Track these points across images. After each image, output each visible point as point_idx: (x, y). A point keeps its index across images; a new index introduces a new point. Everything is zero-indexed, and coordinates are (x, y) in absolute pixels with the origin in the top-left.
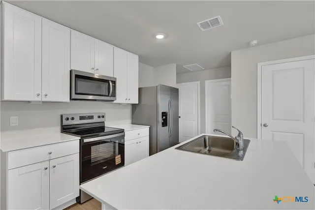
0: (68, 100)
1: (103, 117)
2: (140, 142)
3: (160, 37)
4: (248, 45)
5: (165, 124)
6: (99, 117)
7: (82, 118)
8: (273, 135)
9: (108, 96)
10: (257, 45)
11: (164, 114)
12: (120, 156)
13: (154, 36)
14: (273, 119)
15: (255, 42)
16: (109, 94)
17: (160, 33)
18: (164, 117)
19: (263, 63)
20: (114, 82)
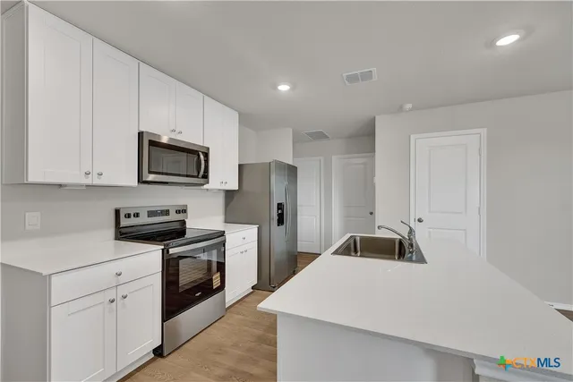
0: (134, 182)
1: (185, 211)
2: (246, 251)
3: (284, 88)
4: (401, 109)
5: (281, 221)
6: (178, 212)
7: (151, 214)
8: (430, 232)
9: (197, 177)
10: (411, 110)
11: (280, 206)
12: (219, 274)
13: (275, 88)
14: (430, 212)
15: (409, 106)
16: (199, 173)
17: (285, 82)
18: (280, 212)
19: (418, 136)
20: (206, 155)
